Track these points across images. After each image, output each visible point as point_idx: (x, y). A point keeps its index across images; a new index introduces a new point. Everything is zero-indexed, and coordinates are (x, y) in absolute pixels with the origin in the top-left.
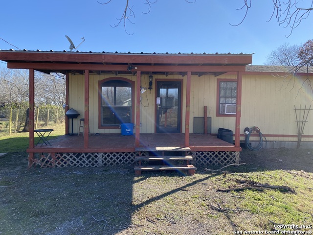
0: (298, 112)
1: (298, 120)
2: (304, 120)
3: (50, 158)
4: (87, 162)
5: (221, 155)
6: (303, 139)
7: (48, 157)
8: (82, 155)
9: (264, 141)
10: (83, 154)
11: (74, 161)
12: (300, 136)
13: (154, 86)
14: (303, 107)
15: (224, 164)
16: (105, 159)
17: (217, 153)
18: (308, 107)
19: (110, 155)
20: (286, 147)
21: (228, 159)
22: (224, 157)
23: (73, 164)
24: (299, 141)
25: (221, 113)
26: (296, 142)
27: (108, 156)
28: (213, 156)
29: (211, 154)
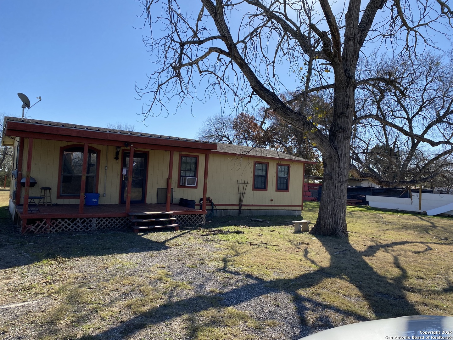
0: (240, 185)
1: (240, 192)
2: (244, 192)
3: (45, 224)
4: (81, 226)
5: (193, 217)
6: (243, 208)
7: (43, 223)
8: (77, 221)
9: (215, 210)
10: (78, 219)
11: (68, 226)
12: (240, 205)
13: (120, 156)
14: (243, 182)
15: (194, 224)
16: (99, 223)
17: (190, 216)
18: (246, 182)
19: (103, 219)
20: (231, 215)
21: (198, 220)
22: (194, 219)
23: (68, 229)
24: (240, 210)
25: (181, 184)
26: (238, 211)
27: (102, 221)
28: (187, 218)
29: (186, 216)
